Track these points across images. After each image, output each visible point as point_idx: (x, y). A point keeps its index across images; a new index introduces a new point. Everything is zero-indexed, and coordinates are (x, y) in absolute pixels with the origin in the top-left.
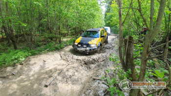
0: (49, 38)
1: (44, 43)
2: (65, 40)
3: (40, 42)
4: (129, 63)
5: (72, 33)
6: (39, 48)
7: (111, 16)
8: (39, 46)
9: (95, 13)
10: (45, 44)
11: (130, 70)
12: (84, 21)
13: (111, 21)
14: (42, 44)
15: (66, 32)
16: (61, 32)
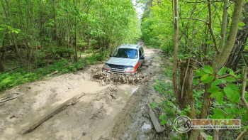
0: (57, 53)
1: (50, 61)
2: (83, 56)
3: (42, 59)
5: (93, 45)
6: (41, 69)
7: (151, 23)
8: (40, 66)
10: (50, 63)
12: (112, 28)
13: (151, 30)
14: (47, 63)
15: (85, 44)
16: (78, 44)
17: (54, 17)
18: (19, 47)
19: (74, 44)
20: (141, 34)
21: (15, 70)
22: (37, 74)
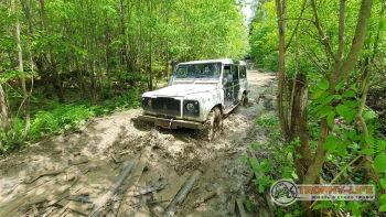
0: (127, 81)
1: (117, 91)
2: (160, 85)
3: (109, 88)
6: (107, 102)
7: (265, 31)
8: (106, 97)
9: (227, 24)
10: (118, 94)
12: (202, 42)
13: (265, 41)
14: (114, 94)
15: (163, 68)
16: (153, 68)
17: (123, 32)
18: (84, 73)
19: (149, 69)
20: (249, 49)
21: (77, 103)
22: (104, 107)
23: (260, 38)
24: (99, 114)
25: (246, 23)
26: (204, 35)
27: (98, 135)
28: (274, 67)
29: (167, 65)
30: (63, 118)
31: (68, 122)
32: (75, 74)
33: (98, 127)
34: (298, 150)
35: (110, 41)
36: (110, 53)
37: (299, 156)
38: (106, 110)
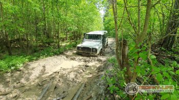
0: (46, 43)
1: (42, 48)
2: (64, 44)
3: (36, 47)
4: (125, 63)
5: (70, 37)
6: (36, 54)
7: (110, 21)
8: (35, 51)
9: (94, 17)
10: (42, 50)
11: (125, 68)
12: (83, 25)
13: (110, 25)
14: (40, 49)
15: (65, 36)
16: (60, 36)
17: (44, 20)
18: (23, 39)
19: (58, 37)
21: (19, 55)
22: (34, 56)
23: (108, 23)
24: (31, 60)
25: (102, 17)
26: (84, 22)
27: (30, 71)
28: (114, 36)
29: (67, 35)
30: (11, 64)
31: (13, 65)
32: (18, 40)
33: (30, 67)
34: (126, 73)
35: (38, 24)
36: (37, 29)
37: (126, 75)
38: (35, 58)
